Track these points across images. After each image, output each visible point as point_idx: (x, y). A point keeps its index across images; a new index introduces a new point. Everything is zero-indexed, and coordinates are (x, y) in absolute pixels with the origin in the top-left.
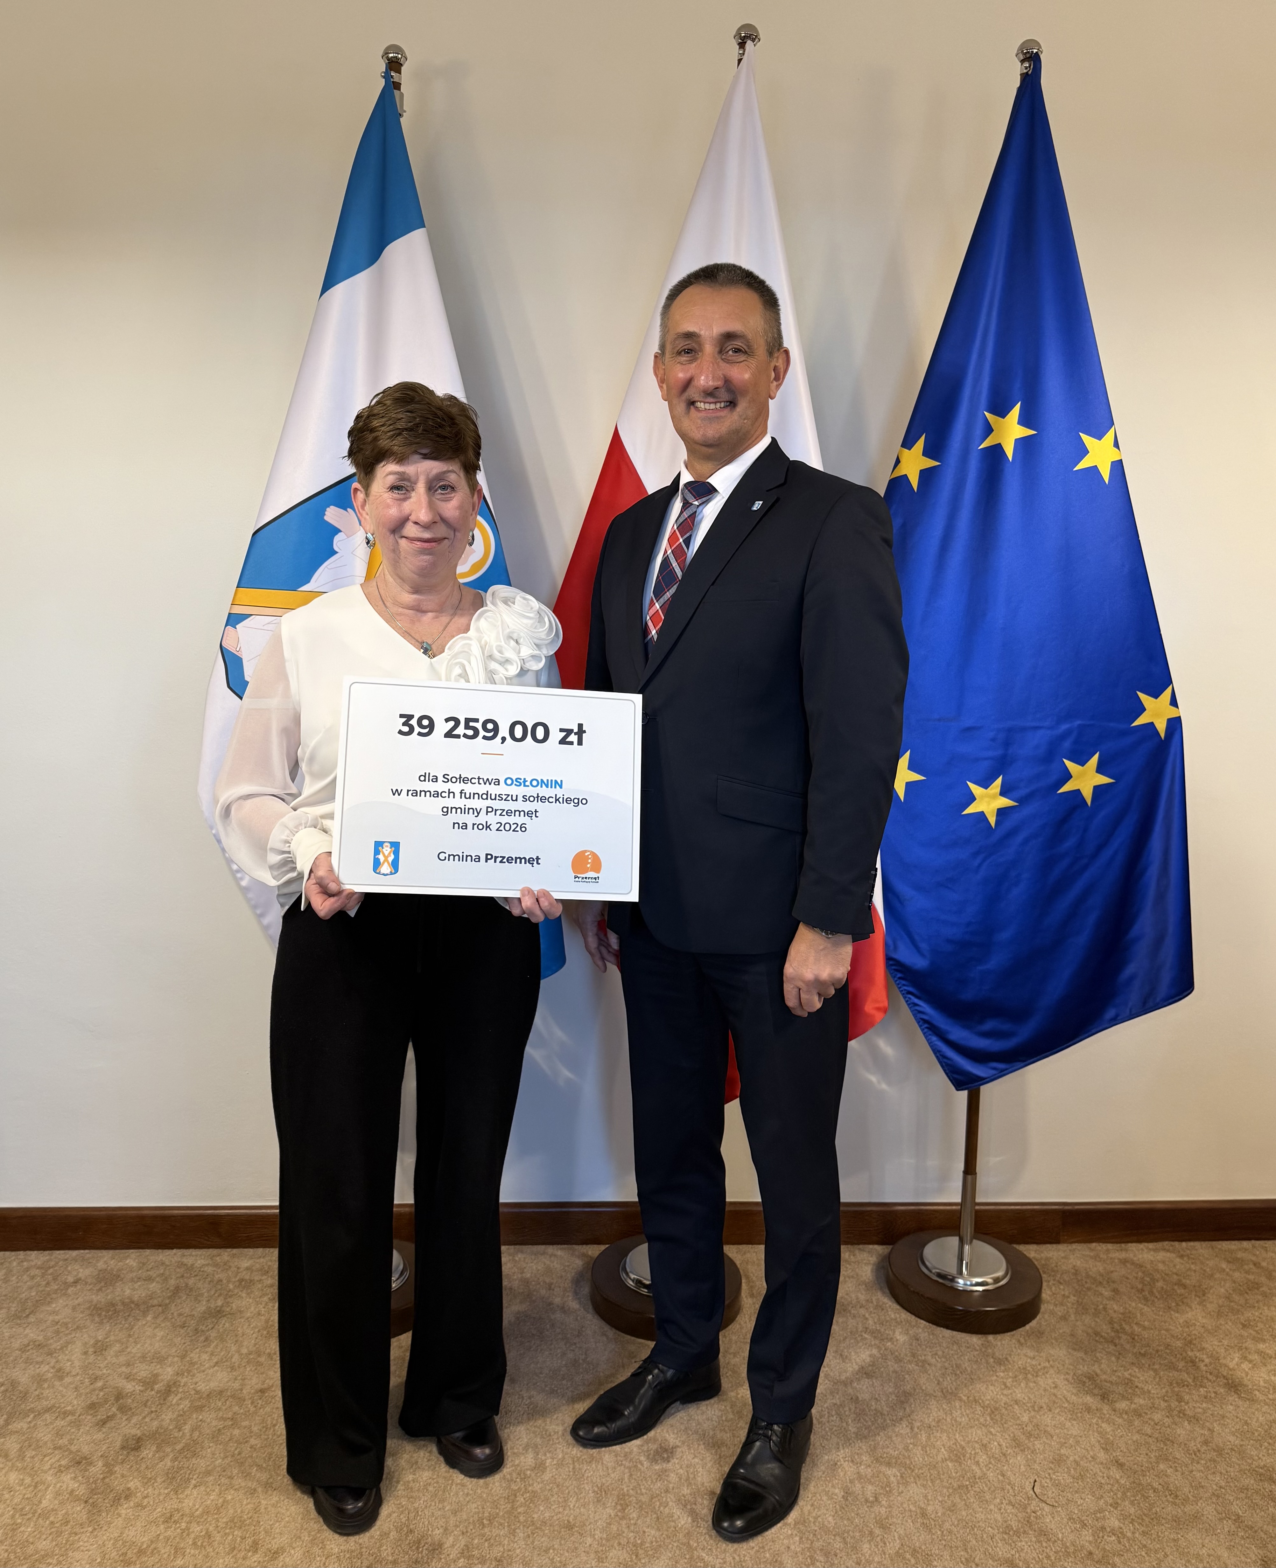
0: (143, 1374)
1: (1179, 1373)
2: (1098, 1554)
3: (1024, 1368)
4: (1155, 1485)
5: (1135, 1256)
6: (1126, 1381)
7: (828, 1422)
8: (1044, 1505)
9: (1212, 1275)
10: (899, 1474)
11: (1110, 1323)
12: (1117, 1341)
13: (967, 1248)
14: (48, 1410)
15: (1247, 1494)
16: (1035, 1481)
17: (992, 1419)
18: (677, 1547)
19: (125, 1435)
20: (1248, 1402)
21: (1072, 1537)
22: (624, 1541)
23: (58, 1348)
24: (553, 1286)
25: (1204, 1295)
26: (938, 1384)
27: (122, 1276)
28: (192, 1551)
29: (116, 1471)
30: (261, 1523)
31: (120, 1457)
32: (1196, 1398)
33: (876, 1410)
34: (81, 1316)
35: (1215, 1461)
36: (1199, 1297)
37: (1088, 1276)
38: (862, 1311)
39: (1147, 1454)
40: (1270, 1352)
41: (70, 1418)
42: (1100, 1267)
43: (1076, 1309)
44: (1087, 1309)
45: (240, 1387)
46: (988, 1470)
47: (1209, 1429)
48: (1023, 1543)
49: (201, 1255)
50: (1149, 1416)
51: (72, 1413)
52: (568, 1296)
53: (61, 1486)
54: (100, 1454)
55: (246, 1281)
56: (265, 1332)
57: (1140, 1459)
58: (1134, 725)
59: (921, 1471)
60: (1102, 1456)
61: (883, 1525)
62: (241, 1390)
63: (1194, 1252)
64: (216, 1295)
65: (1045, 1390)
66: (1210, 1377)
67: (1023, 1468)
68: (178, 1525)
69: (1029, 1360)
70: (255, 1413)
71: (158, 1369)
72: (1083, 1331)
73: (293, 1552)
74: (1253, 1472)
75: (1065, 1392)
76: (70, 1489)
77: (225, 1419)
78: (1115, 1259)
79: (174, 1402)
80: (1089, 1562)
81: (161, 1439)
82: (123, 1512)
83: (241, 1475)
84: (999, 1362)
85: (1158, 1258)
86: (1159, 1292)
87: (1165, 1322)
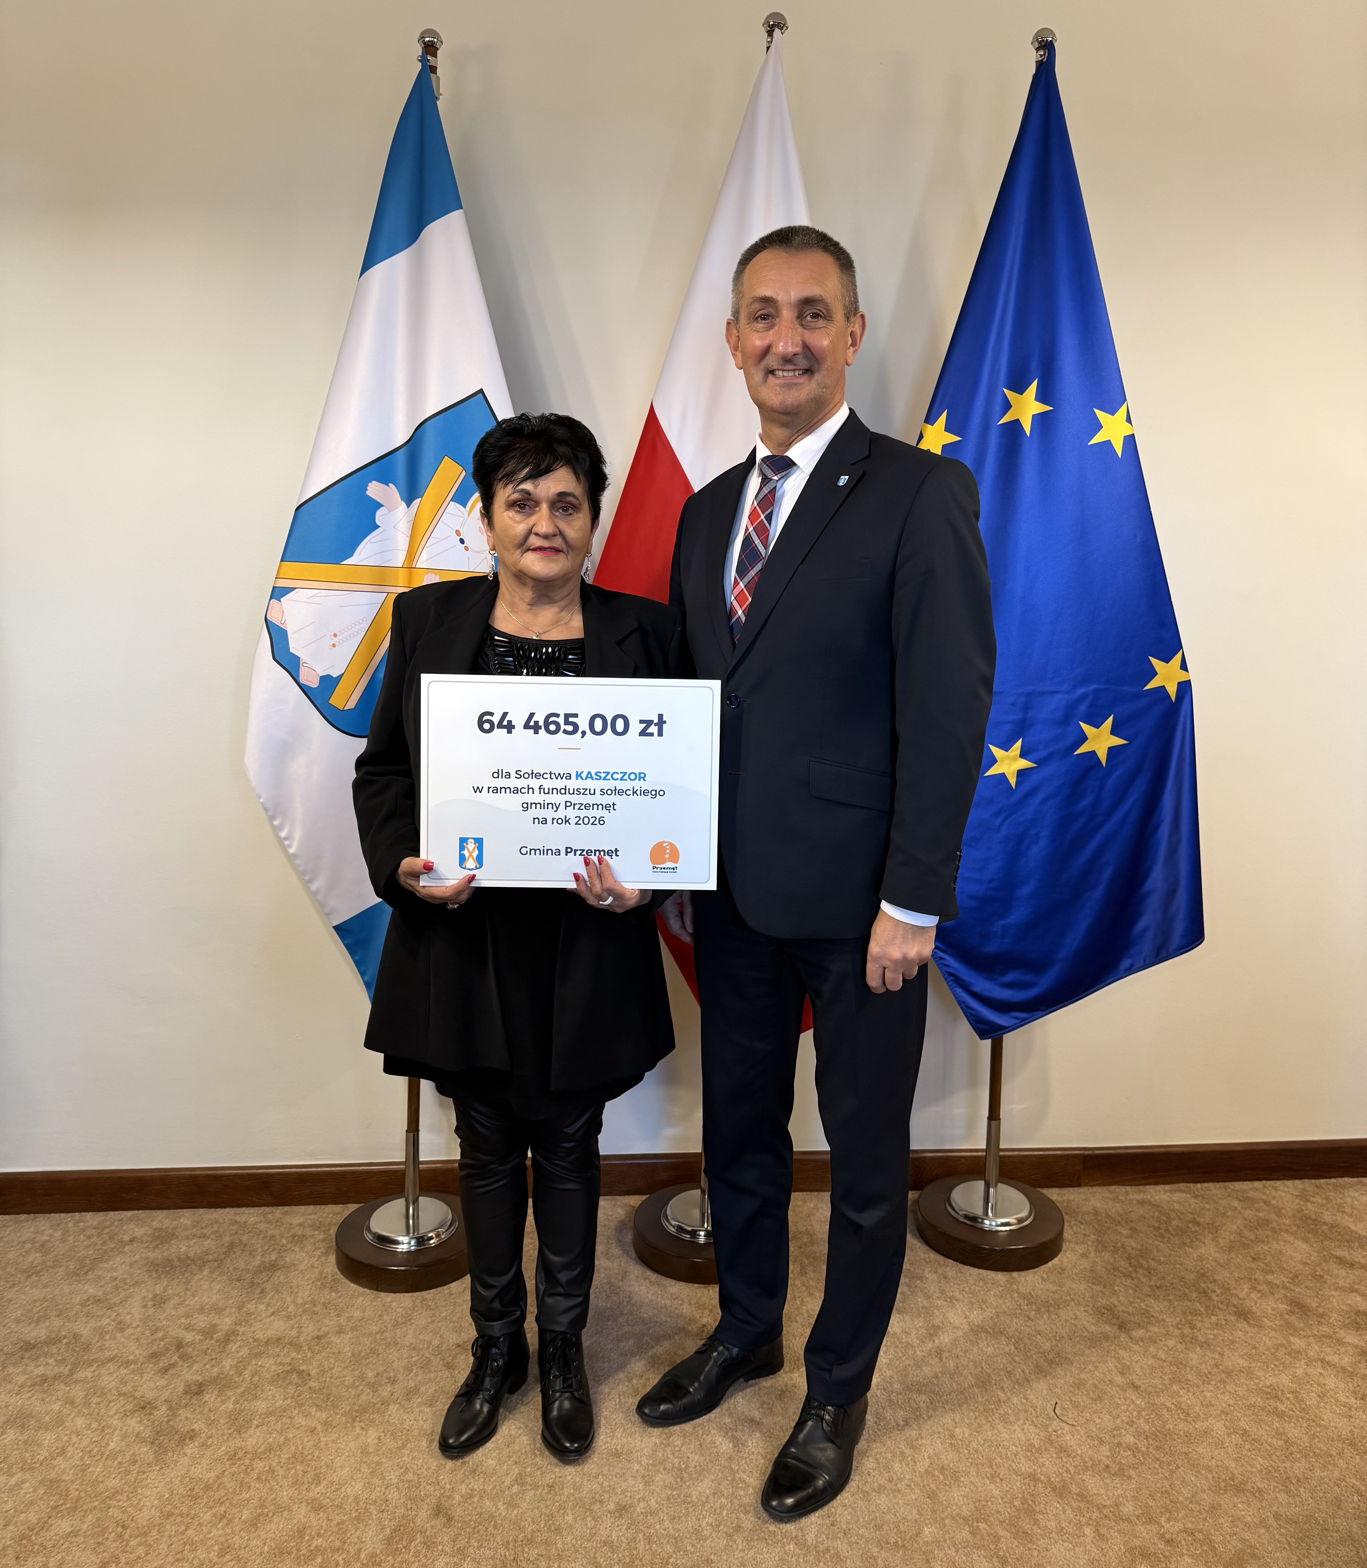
0: (202, 1325)
1: (1192, 1303)
2: (1114, 1468)
3: (1047, 1302)
4: (1169, 1405)
5: (1152, 1197)
6: (1143, 1311)
8: (1064, 1424)
9: (1225, 1214)
10: (928, 1400)
11: (1128, 1259)
12: (1134, 1275)
13: (992, 1191)
14: (111, 1360)
15: (1254, 1411)
16: (1056, 1403)
17: (1016, 1348)
18: (719, 1470)
19: (187, 1382)
20: (1256, 1329)
21: (1090, 1452)
22: (669, 1466)
23: (118, 1302)
25: (1217, 1232)
26: (965, 1317)
27: (177, 1234)
28: (257, 1485)
29: (180, 1414)
30: (322, 1458)
31: (184, 1402)
32: (1208, 1325)
33: (906, 1342)
34: (139, 1271)
35: (1225, 1382)
36: (1212, 1234)
37: (1107, 1216)
39: (1161, 1377)
40: (1277, 1282)
41: (132, 1366)
42: (1119, 1207)
43: (1097, 1247)
44: (1106, 1247)
45: (297, 1335)
46: (1012, 1395)
47: (1220, 1353)
48: (1045, 1460)
49: (253, 1213)
50: (1161, 1343)
51: (135, 1362)
52: (612, 1243)
53: (127, 1430)
54: (163, 1399)
55: (299, 1236)
57: (1154, 1382)
58: (1146, 688)
59: (948, 1398)
60: (1119, 1379)
61: (913, 1446)
62: (298, 1337)
63: (1209, 1192)
65: (1066, 1321)
66: (1220, 1306)
67: (1045, 1392)
68: (242, 1462)
69: (1050, 1294)
70: (312, 1357)
71: (216, 1320)
72: (1102, 1267)
73: (353, 1483)
74: (1260, 1391)
75: (1085, 1322)
76: (136, 1432)
77: (283, 1364)
78: (1133, 1200)
79: (233, 1350)
80: (1106, 1475)
81: (222, 1383)
82: (189, 1451)
83: (301, 1415)
84: (1023, 1297)
85: (1174, 1198)
86: (1174, 1230)
87: (1180, 1257)
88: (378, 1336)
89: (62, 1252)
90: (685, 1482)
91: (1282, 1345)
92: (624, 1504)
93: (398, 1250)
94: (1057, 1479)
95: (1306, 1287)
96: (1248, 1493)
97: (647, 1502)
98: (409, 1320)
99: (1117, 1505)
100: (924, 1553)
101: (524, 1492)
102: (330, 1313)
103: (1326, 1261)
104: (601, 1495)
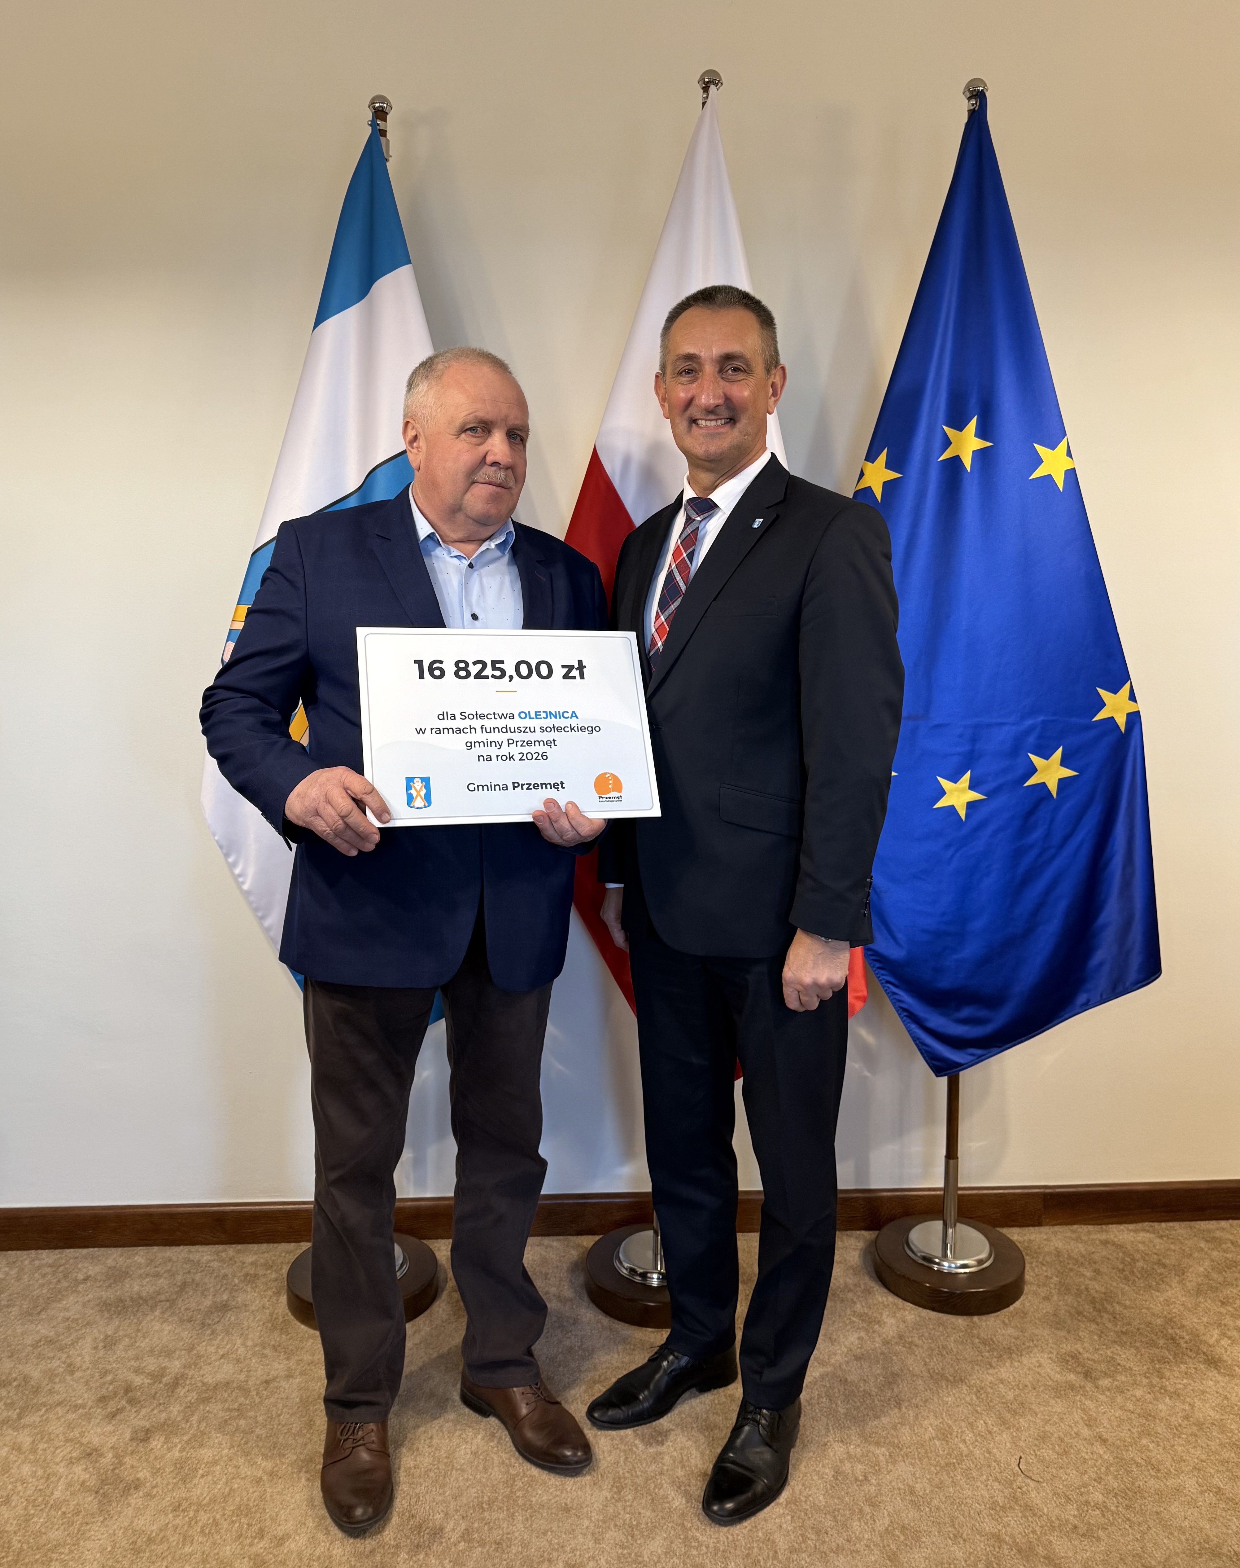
0: (152, 1368)
1: (1159, 1350)
2: (1082, 1529)
4: (1137, 1460)
5: (1115, 1237)
6: (1109, 1359)
7: (818, 1403)
8: (1029, 1481)
10: (888, 1454)
11: (1092, 1303)
12: (1099, 1320)
13: (950, 1231)
14: (59, 1404)
15: (1228, 1467)
16: (1021, 1458)
17: (978, 1398)
18: (672, 1527)
19: (135, 1427)
20: (1227, 1378)
21: (1057, 1511)
22: (620, 1523)
23: (69, 1343)
24: (549, 1276)
25: (1183, 1274)
26: (925, 1365)
27: (131, 1273)
28: (200, 1539)
29: (125, 1463)
30: (267, 1511)
31: (130, 1448)
32: (1177, 1374)
33: (864, 1391)
34: (91, 1312)
35: (1196, 1435)
36: (1179, 1276)
37: (1070, 1257)
38: (850, 1295)
39: (1129, 1430)
41: (81, 1410)
42: (1081, 1247)
43: (1059, 1290)
44: (1069, 1290)
45: (246, 1379)
46: (974, 1448)
47: (1190, 1404)
48: (1010, 1519)
49: (207, 1252)
50: (1128, 1393)
51: (83, 1406)
52: (564, 1285)
53: (72, 1478)
54: (110, 1446)
55: (251, 1275)
56: (270, 1325)
57: (1123, 1435)
58: (1094, 719)
59: (909, 1450)
60: (1086, 1432)
61: (873, 1503)
62: (247, 1381)
63: (1174, 1232)
64: (222, 1289)
65: (1029, 1369)
66: (1190, 1354)
67: (1008, 1445)
68: (186, 1514)
69: (1013, 1340)
70: (260, 1403)
72: (1066, 1311)
73: (297, 1538)
74: (1232, 1445)
75: (1048, 1370)
76: (81, 1480)
77: (231, 1410)
78: (1096, 1240)
79: (181, 1394)
80: (1074, 1536)
81: (168, 1428)
82: (133, 1502)
83: (247, 1464)
84: (984, 1342)
85: (1138, 1238)
86: (1139, 1272)
87: (1146, 1301)
89: (16, 1291)
90: (636, 1540)
92: (573, 1563)
94: (1023, 1541)
96: (1224, 1558)
97: (597, 1561)
101: (471, 1549)
102: (280, 1356)
104: (549, 1554)
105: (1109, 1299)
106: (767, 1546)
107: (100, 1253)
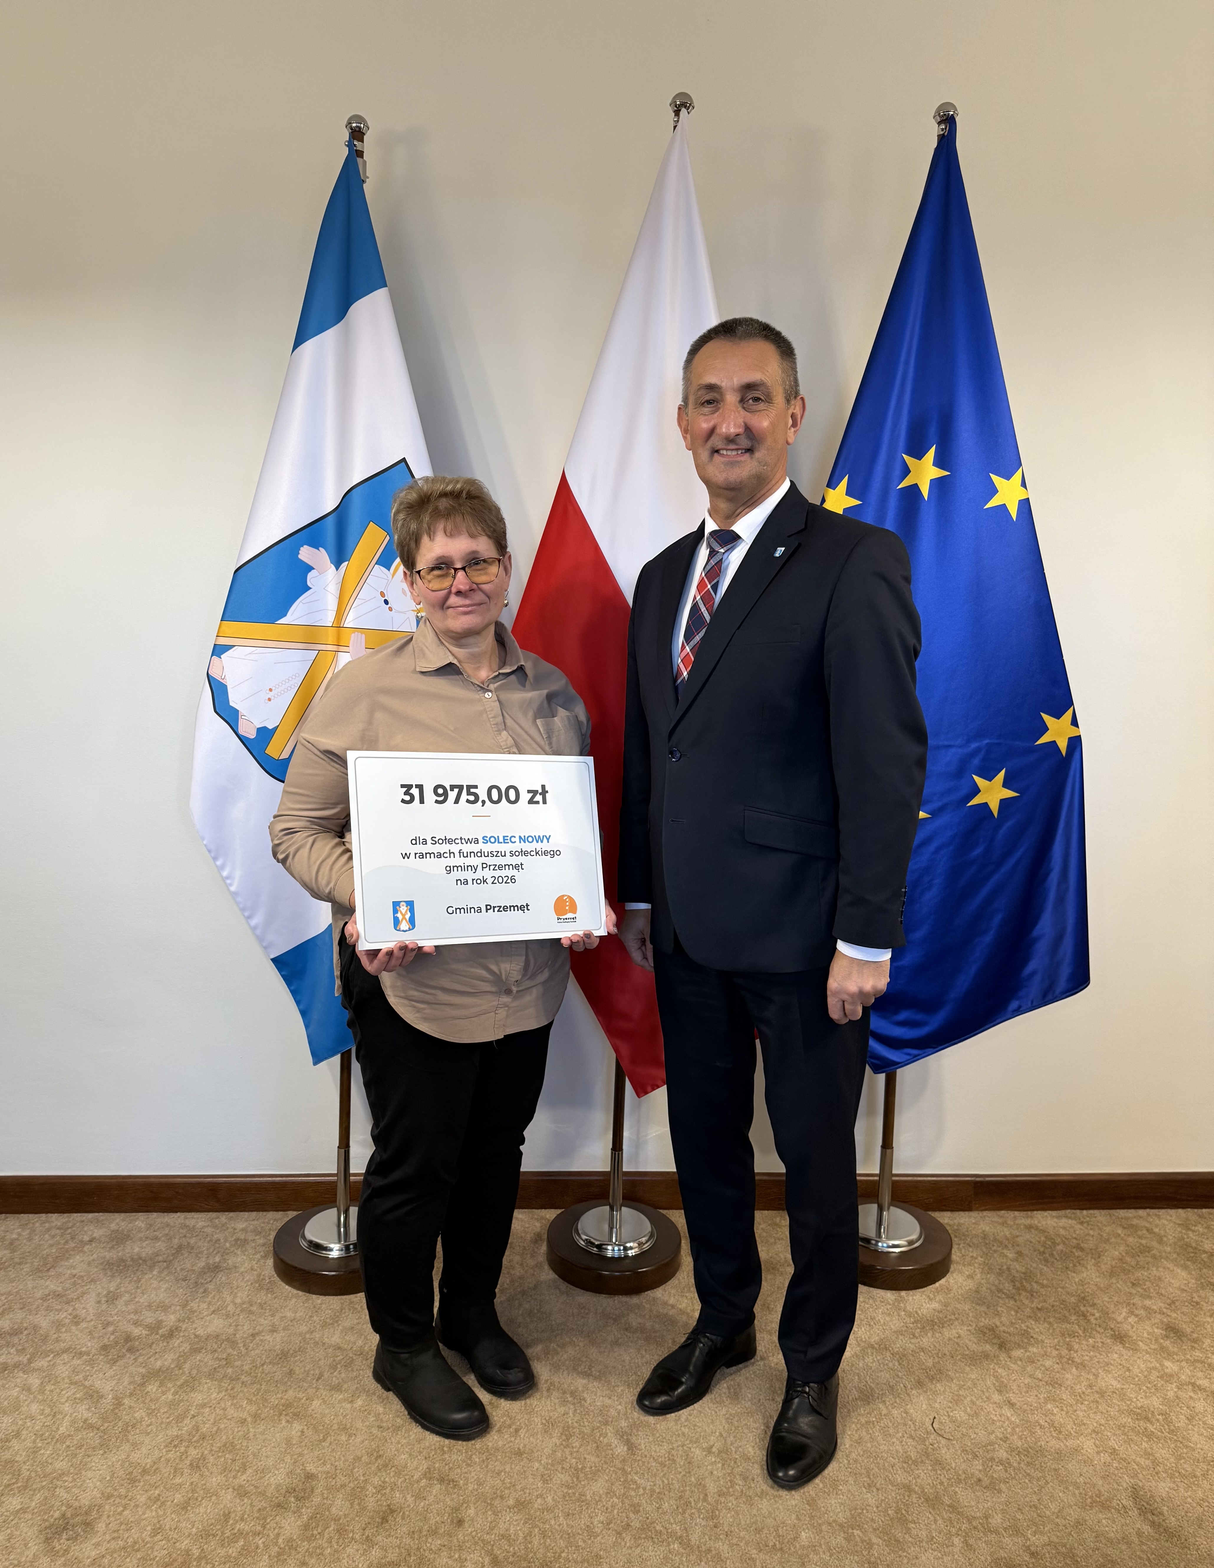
0: (149, 1320)
1: (1071, 1325)
2: (986, 1481)
3: (932, 1321)
4: (1042, 1422)
5: (1039, 1222)
6: (1024, 1332)
8: (941, 1438)
9: (1108, 1240)
11: (1013, 1281)
12: (1017, 1298)
13: (886, 1214)
14: (65, 1351)
15: (1124, 1431)
16: (935, 1418)
17: (900, 1364)
19: (133, 1373)
20: (1132, 1351)
21: (963, 1466)
22: (567, 1466)
23: (75, 1297)
25: (1099, 1257)
27: (132, 1236)
29: (124, 1404)
30: (250, 1448)
31: (128, 1391)
32: (1085, 1347)
34: (96, 1270)
35: (1097, 1402)
36: (1095, 1259)
37: (995, 1240)
39: (1036, 1396)
40: (1155, 1307)
41: (85, 1357)
42: (1007, 1231)
43: (983, 1269)
44: (992, 1269)
45: (234, 1332)
46: (893, 1408)
47: (1094, 1375)
48: (920, 1471)
49: (201, 1218)
50: (1039, 1363)
51: (87, 1354)
52: (527, 1255)
53: (76, 1416)
54: (110, 1389)
55: (242, 1240)
56: (257, 1285)
57: (1030, 1400)
58: (1038, 743)
60: (996, 1397)
62: (235, 1335)
63: (1094, 1219)
64: (215, 1252)
66: (1098, 1329)
67: (925, 1406)
69: (936, 1313)
70: (247, 1354)
71: (162, 1316)
72: (988, 1289)
74: (1130, 1412)
75: (967, 1341)
76: (84, 1418)
77: (220, 1360)
78: (1021, 1224)
79: (176, 1345)
80: (978, 1488)
81: (163, 1374)
83: (233, 1407)
84: (910, 1315)
85: (1061, 1224)
86: (1058, 1254)
87: (1062, 1281)
88: (308, 1336)
89: (28, 1250)
90: (580, 1482)
91: (1155, 1368)
92: (523, 1500)
93: (330, 1256)
94: (931, 1491)
95: (1182, 1313)
96: (1113, 1510)
97: (544, 1498)
98: (337, 1322)
99: (986, 1517)
100: (800, 1557)
101: (431, 1486)
102: (265, 1313)
103: (1203, 1288)
105: (1028, 1278)
106: (698, 1489)
107: (104, 1218)
